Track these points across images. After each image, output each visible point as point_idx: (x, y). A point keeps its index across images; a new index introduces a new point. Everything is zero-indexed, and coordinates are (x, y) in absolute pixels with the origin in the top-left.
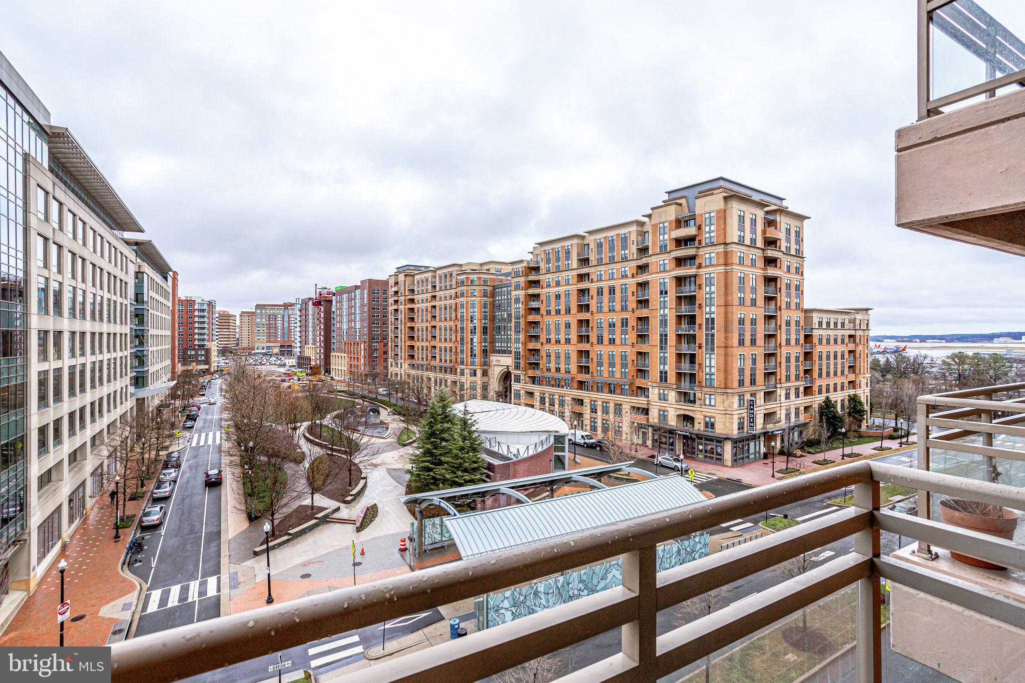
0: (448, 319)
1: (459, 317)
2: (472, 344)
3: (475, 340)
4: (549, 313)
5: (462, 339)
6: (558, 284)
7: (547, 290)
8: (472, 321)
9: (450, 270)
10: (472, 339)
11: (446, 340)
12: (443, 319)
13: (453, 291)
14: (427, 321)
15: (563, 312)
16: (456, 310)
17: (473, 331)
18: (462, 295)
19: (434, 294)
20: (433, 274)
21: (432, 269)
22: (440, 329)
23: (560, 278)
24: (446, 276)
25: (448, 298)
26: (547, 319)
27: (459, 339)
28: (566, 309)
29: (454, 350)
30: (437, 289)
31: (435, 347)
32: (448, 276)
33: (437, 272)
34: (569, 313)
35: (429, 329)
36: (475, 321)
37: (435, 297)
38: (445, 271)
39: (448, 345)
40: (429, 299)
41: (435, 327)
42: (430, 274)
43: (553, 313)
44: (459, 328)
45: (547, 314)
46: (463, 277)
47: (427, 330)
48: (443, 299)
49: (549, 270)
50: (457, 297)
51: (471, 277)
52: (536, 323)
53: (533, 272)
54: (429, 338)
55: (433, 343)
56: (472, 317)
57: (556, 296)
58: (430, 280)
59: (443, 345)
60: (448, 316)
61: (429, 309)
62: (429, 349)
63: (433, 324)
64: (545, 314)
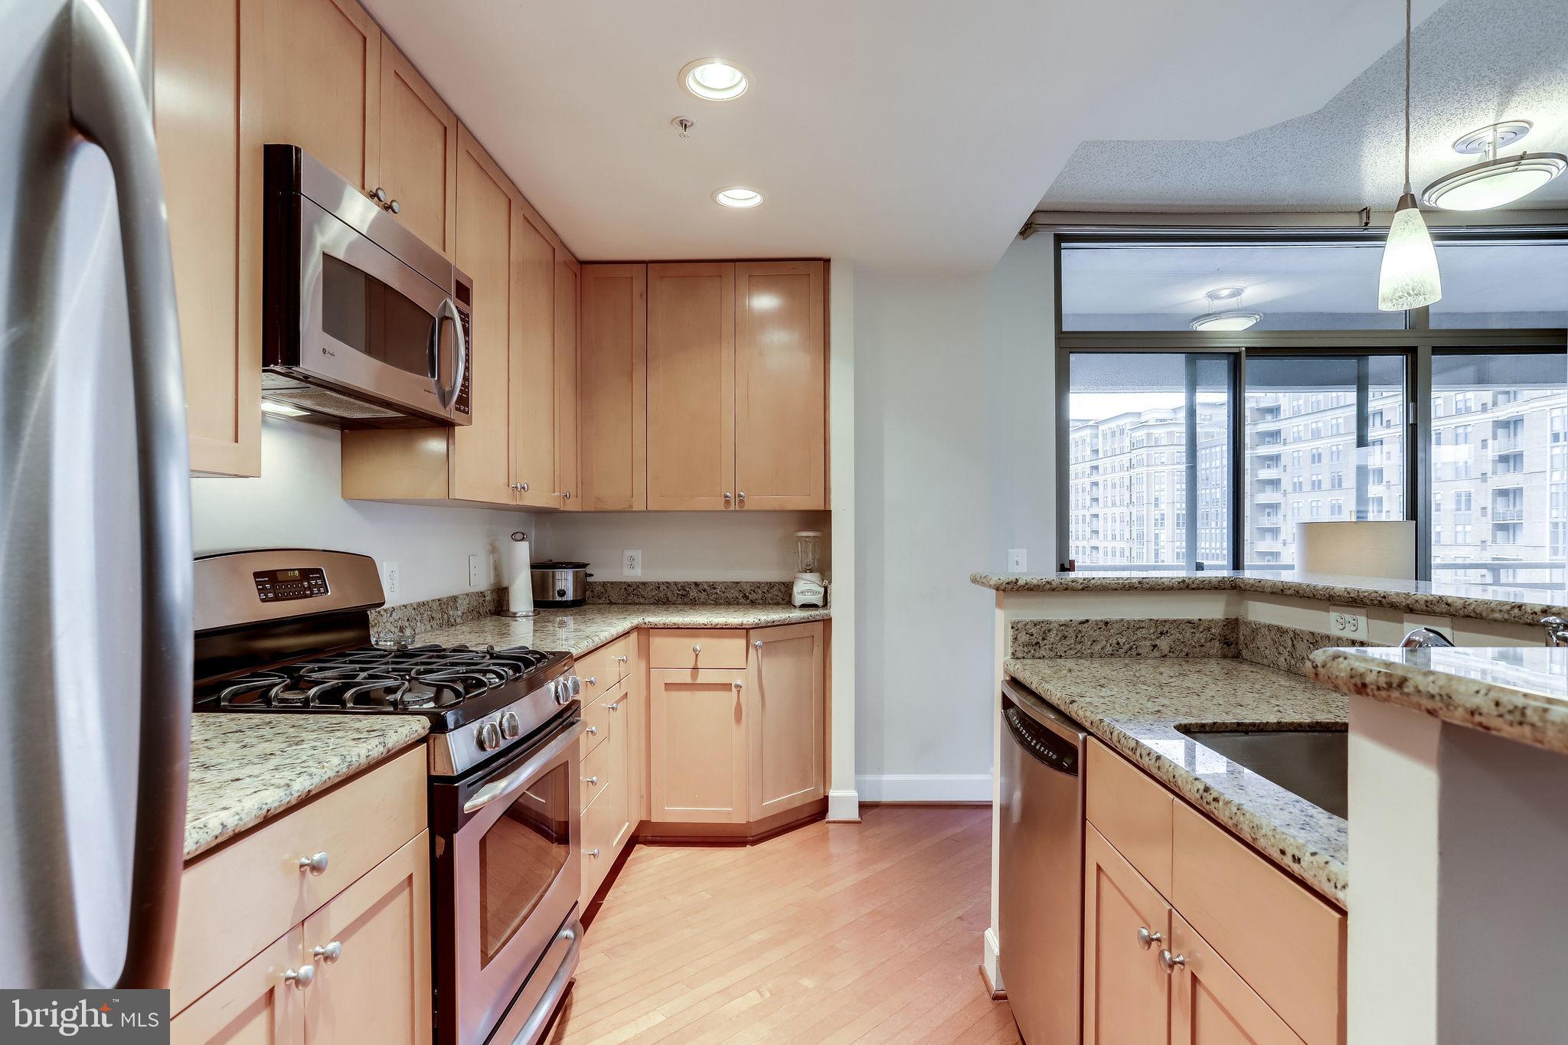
0: (1118, 503)
1: (1134, 499)
2: (1156, 544)
3: (1162, 537)
4: (1298, 487)
5: (1140, 536)
6: (1316, 435)
7: (1295, 447)
8: (1156, 505)
9: (1121, 422)
10: (1157, 535)
11: (1114, 537)
12: (1109, 504)
13: (1125, 458)
14: (1084, 507)
15: (1326, 485)
16: (1130, 488)
17: (1161, 521)
18: (1141, 463)
19: (1094, 463)
20: (1094, 431)
21: (1091, 423)
22: (1106, 519)
23: (1320, 424)
24: (1113, 434)
25: (1117, 469)
26: (1293, 498)
27: (1134, 536)
28: (1333, 480)
29: (1127, 554)
30: (1101, 455)
31: (1097, 548)
32: (1117, 433)
33: (1101, 428)
34: (1340, 485)
35: (1088, 519)
36: (1162, 506)
37: (1096, 468)
38: (1113, 425)
39: (1118, 545)
40: (1088, 471)
41: (1096, 516)
42: (1088, 432)
43: (1307, 487)
44: (1134, 518)
45: (1295, 490)
46: (1141, 434)
47: (1084, 522)
48: (1109, 470)
49: (1299, 411)
50: (1131, 466)
51: (1156, 431)
52: (1274, 507)
53: (1269, 417)
54: (1088, 535)
55: (1094, 543)
56: (1156, 499)
57: (1313, 456)
58: (1088, 440)
59: (1110, 545)
60: (1117, 499)
61: (1088, 488)
62: (1088, 551)
63: (1094, 511)
64: (1290, 489)
